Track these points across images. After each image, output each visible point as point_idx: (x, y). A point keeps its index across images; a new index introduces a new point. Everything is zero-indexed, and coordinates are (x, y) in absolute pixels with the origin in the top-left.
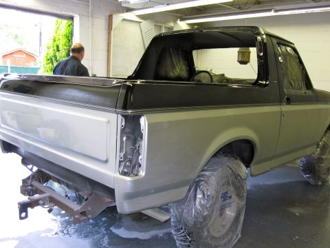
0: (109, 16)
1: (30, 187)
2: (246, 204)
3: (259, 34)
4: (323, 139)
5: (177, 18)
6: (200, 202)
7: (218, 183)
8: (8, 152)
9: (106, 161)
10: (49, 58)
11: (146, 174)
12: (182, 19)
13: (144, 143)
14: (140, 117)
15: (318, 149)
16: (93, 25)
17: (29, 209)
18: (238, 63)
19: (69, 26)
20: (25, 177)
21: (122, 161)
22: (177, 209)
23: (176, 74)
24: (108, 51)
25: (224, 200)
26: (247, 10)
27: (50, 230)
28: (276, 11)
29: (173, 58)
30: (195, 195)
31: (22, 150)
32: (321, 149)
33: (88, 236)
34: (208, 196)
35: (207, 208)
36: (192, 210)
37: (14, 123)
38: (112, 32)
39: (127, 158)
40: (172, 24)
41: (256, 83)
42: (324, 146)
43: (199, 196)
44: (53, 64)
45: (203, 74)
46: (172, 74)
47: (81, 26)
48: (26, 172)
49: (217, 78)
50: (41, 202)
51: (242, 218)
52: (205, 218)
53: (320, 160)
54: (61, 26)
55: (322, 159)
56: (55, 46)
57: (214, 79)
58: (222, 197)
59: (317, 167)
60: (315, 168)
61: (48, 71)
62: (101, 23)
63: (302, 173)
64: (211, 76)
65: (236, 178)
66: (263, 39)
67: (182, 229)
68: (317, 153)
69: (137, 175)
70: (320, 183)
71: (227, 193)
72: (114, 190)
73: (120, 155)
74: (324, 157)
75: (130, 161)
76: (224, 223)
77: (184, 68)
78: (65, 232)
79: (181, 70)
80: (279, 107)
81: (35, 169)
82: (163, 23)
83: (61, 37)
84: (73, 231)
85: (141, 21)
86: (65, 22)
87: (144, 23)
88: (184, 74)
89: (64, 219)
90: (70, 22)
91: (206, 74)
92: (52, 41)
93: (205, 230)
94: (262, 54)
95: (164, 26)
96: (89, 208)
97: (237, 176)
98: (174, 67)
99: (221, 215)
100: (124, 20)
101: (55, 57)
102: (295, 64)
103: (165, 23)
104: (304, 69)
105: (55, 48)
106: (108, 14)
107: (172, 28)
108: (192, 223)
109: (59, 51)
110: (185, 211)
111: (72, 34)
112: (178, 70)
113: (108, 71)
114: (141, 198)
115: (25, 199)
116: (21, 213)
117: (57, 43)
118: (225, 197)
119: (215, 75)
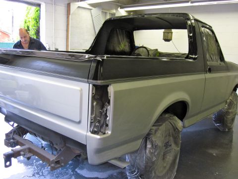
0: (68, 4)
1: (12, 140)
2: (180, 149)
3: (189, 19)
4: (230, 98)
5: (118, 6)
6: (150, 151)
9: (79, 122)
12: (122, 8)
14: (108, 86)
15: (227, 105)
16: (55, 10)
17: (13, 159)
19: (37, 11)
20: (7, 132)
21: (92, 122)
22: (131, 156)
23: (121, 49)
24: (67, 31)
25: (166, 148)
26: (170, 1)
28: (192, 2)
29: (119, 36)
30: (146, 146)
31: (5, 110)
32: (228, 105)
33: (58, 176)
34: (155, 146)
35: (155, 156)
36: (143, 157)
38: (70, 16)
39: (97, 119)
40: (114, 11)
41: (187, 57)
42: (230, 103)
43: (149, 146)
45: (141, 49)
46: (118, 49)
47: (46, 11)
48: (8, 127)
49: (152, 52)
50: (22, 153)
51: (178, 160)
52: (153, 163)
53: (227, 113)
54: (30, 12)
55: (229, 112)
56: (26, 26)
57: (150, 53)
58: (164, 146)
59: (225, 119)
60: (224, 119)
62: (62, 9)
63: (214, 123)
64: (148, 51)
66: (192, 23)
67: (135, 172)
68: (226, 108)
69: (104, 134)
70: (227, 130)
71: (168, 142)
72: (86, 146)
73: (91, 118)
74: (230, 111)
75: (99, 122)
76: (165, 165)
77: (127, 44)
78: (41, 174)
79: (125, 46)
80: (203, 75)
81: (16, 125)
82: (107, 10)
83: (30, 20)
84: (47, 172)
85: (91, 8)
86: (34, 8)
87: (94, 10)
88: (127, 49)
89: (39, 163)
90: (38, 8)
91: (144, 49)
92: (23, 23)
93: (153, 172)
94: (191, 35)
95: (108, 12)
96: (62, 158)
97: (175, 129)
98: (119, 43)
99: (164, 159)
100: (79, 7)
102: (213, 42)
103: (109, 10)
104: (218, 46)
106: (67, 2)
107: (114, 14)
108: (144, 167)
109: (29, 30)
110: (138, 158)
111: (39, 17)
112: (123, 46)
113: (67, 46)
115: (9, 150)
116: (6, 162)
117: (28, 24)
118: (167, 145)
119: (151, 50)
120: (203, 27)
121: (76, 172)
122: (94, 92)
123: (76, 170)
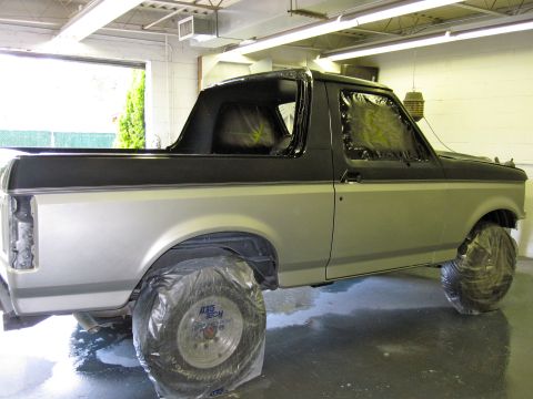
0: (197, 59)
4: (476, 240)
10: (123, 121)
12: (324, 55)
15: (465, 256)
16: (172, 73)
23: (255, 141)
28: (453, 34)
32: (471, 256)
38: (202, 81)
53: (468, 273)
55: (474, 272)
63: (446, 295)
74: (476, 269)
77: (268, 131)
85: (250, 62)
87: (256, 66)
88: (269, 140)
98: (248, 131)
100: (221, 62)
106: (196, 56)
109: (133, 111)
112: (257, 135)
122: (15, 207)
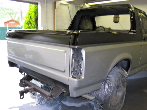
1: (24, 84)
3: (131, 8)
5: (85, 2)
6: (107, 90)
7: (115, 80)
8: (12, 67)
9: (64, 71)
10: (27, 22)
11: (84, 77)
13: (84, 62)
14: (81, 49)
16: (47, 6)
17: (25, 94)
18: (114, 23)
19: (36, 7)
20: (21, 79)
21: (72, 72)
23: (88, 28)
24: (54, 18)
27: (33, 103)
29: (86, 21)
30: (105, 87)
31: (19, 66)
33: (52, 105)
34: (111, 87)
35: (111, 93)
36: (103, 94)
37: (13, 53)
38: (56, 9)
39: (75, 70)
40: (83, 5)
41: (130, 31)
43: (107, 87)
44: (29, 25)
45: (100, 28)
46: (86, 28)
47: (41, 7)
48: (22, 76)
50: (30, 91)
51: (125, 96)
52: (110, 97)
54: (32, 8)
56: (29, 17)
57: (106, 30)
58: (117, 87)
61: (26, 28)
62: (50, 6)
64: (104, 29)
65: (123, 77)
66: (132, 10)
67: (98, 102)
69: (79, 78)
71: (119, 85)
72: (69, 86)
73: (71, 69)
75: (76, 71)
78: (41, 103)
79: (90, 26)
81: (26, 74)
83: (32, 13)
84: (44, 103)
85: (68, 4)
86: (34, 6)
89: (39, 97)
91: (102, 28)
92: (28, 14)
93: (109, 103)
94: (132, 17)
95: (79, 6)
96: (54, 94)
100: (61, 4)
101: (30, 22)
105: (30, 18)
106: (53, 1)
107: (83, 7)
108: (104, 100)
110: (100, 94)
111: (37, 11)
114: (81, 89)
115: (22, 89)
116: (21, 96)
117: (31, 15)
118: (118, 87)
119: (106, 28)
120: (139, 12)
121: (62, 103)
122: (73, 53)
123: (62, 102)
